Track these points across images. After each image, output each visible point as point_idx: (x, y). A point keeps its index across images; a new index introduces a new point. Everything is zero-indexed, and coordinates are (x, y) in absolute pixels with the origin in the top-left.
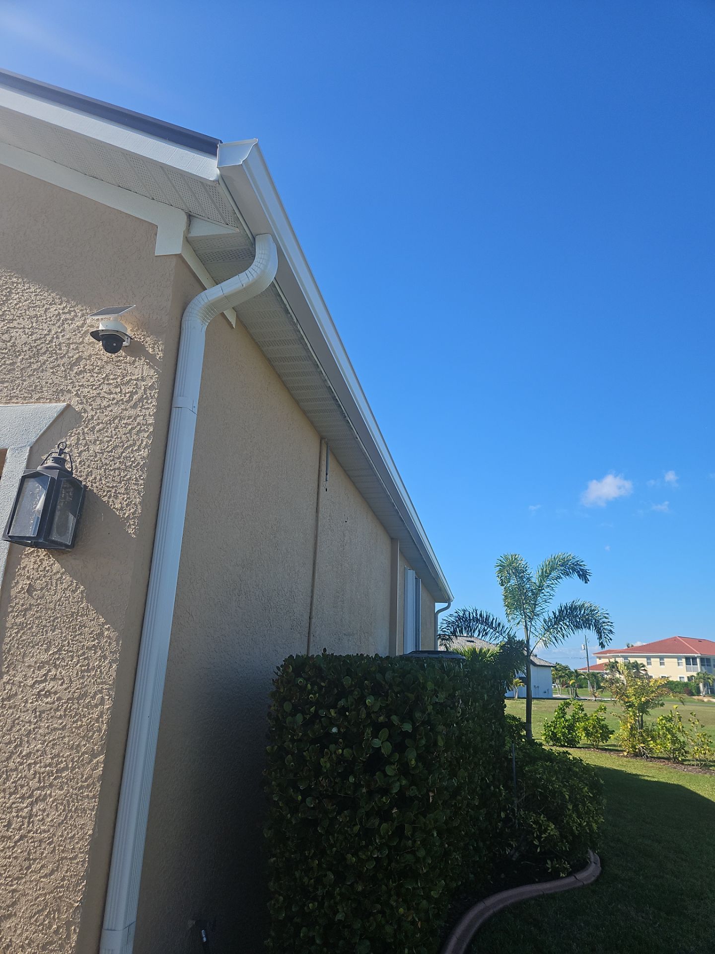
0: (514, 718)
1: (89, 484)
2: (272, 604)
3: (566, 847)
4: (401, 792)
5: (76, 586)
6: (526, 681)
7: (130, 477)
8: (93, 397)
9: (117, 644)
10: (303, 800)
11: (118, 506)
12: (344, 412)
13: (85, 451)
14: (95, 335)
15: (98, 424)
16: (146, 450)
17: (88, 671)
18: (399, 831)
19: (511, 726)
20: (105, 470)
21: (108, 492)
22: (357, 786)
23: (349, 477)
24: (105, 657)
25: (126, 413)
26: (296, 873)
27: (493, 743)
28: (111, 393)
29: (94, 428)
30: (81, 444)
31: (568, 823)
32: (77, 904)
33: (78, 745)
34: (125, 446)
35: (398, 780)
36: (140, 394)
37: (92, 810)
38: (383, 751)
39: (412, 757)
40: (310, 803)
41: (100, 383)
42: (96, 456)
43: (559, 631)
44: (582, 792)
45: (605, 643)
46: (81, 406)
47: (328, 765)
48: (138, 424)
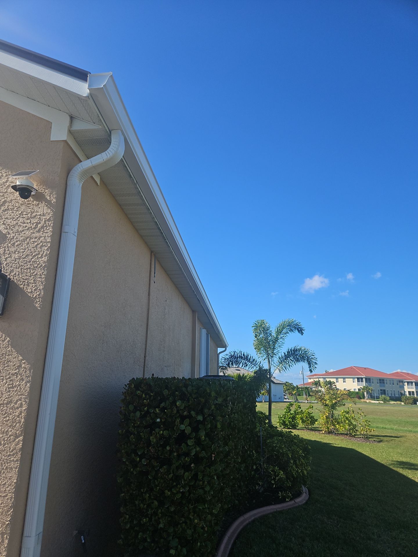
0: (262, 413)
1: (12, 277)
2: (122, 348)
3: (289, 484)
4: (197, 453)
5: (5, 337)
6: (269, 392)
7: (37, 274)
8: (14, 225)
9: (30, 372)
10: (140, 461)
11: (29, 290)
12: (165, 237)
13: (9, 257)
14: (14, 188)
15: (17, 241)
16: (46, 257)
17: (13, 387)
18: (195, 477)
19: (260, 418)
20: (21, 269)
21: (23, 282)
22: (171, 451)
23: (168, 275)
24: (23, 380)
25: (34, 235)
26: (136, 501)
27: (249, 427)
28: (24, 223)
29: (14, 243)
30: (7, 253)
31: (290, 471)
32: (8, 523)
33: (7, 431)
34: (33, 255)
35: (195, 448)
36: (42, 224)
37: (16, 468)
38: (186, 431)
39: (202, 435)
40: (144, 462)
41: (18, 217)
42: (16, 261)
43: (287, 364)
44: (299, 453)
45: (312, 370)
46: (6, 231)
47: (155, 440)
48: (41, 242)
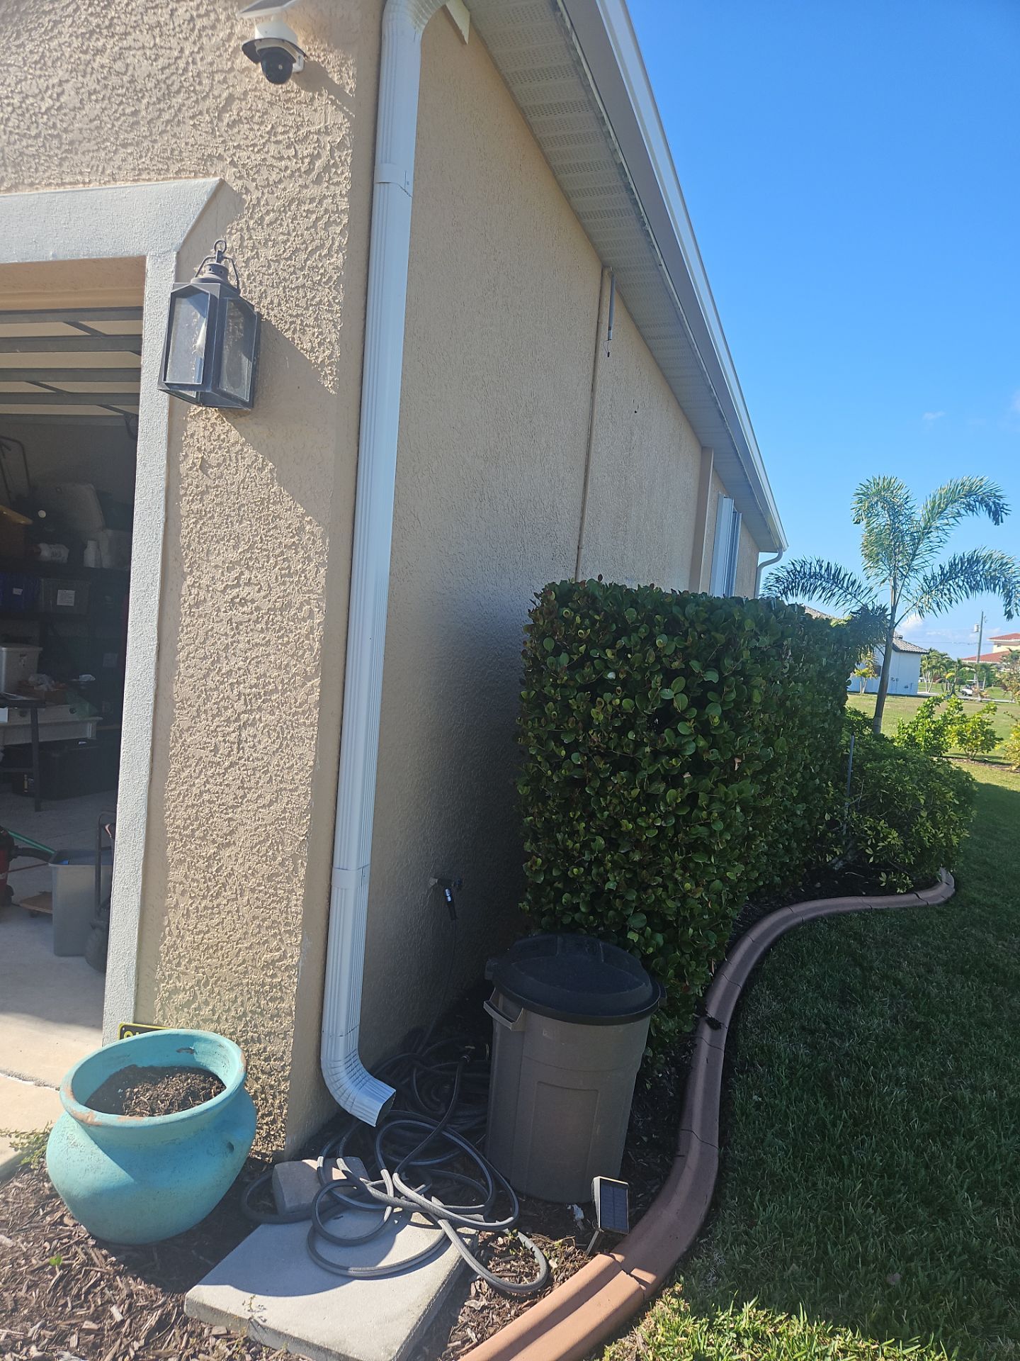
0: (856, 713)
1: (264, 311)
2: (526, 520)
3: (909, 860)
4: (696, 755)
5: (263, 461)
6: (882, 671)
7: (321, 301)
8: (256, 166)
9: (324, 543)
10: (568, 756)
11: (307, 346)
12: (643, 214)
13: (253, 258)
14: (250, 49)
15: (268, 213)
16: (341, 255)
17: (290, 575)
18: (692, 800)
19: (851, 722)
20: (284, 288)
21: (292, 323)
22: (638, 744)
23: (644, 338)
24: (310, 559)
25: (307, 193)
26: (558, 834)
27: (826, 725)
28: (281, 158)
29: (262, 218)
30: (247, 247)
31: (918, 832)
32: (302, 838)
33: (287, 665)
34: (310, 249)
35: (694, 741)
36: (324, 159)
37: (311, 739)
38: (675, 704)
39: (715, 714)
40: (576, 759)
41: (264, 141)
42: (269, 267)
43: (945, 594)
44: (945, 798)
45: (1014, 612)
46: (240, 183)
47: (601, 717)
48: (326, 211)
